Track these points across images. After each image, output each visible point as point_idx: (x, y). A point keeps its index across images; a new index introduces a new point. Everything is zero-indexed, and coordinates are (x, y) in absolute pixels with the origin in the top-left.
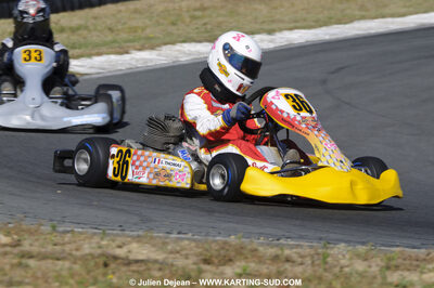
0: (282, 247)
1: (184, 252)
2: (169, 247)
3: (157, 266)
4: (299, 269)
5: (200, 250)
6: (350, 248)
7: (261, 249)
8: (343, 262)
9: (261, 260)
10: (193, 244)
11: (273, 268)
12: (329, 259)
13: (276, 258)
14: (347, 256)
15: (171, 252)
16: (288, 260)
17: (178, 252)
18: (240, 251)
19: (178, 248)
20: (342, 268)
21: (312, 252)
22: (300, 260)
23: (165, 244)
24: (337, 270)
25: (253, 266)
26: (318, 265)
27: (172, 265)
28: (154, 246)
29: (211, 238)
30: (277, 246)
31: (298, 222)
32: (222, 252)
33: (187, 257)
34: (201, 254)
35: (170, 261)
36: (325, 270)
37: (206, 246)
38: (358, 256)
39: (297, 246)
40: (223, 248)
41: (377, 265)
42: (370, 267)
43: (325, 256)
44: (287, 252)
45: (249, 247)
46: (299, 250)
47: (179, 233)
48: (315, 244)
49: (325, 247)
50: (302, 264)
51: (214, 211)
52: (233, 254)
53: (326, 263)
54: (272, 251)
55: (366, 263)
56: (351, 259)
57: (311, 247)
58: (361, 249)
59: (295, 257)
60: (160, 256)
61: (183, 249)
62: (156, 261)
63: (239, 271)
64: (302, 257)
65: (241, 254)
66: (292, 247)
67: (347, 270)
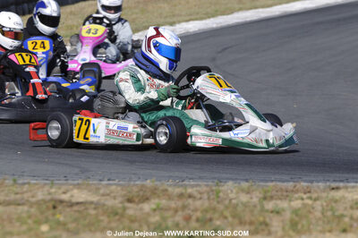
0: (185, 187)
1: (112, 195)
2: (102, 191)
3: (93, 206)
4: (198, 203)
5: (124, 192)
6: (236, 185)
7: (170, 189)
8: (232, 196)
9: (170, 198)
10: (119, 188)
11: (180, 203)
12: (221, 194)
13: (181, 196)
14: (234, 191)
15: (103, 195)
16: (190, 196)
17: (108, 195)
18: (154, 192)
19: (108, 192)
20: (231, 200)
21: (208, 189)
22: (199, 196)
23: (98, 189)
24: (227, 202)
25: (164, 202)
26: (213, 199)
27: (104, 205)
28: (90, 191)
29: (132, 183)
30: (182, 186)
31: (198, 166)
32: (141, 193)
33: (115, 198)
34: (125, 196)
35: (102, 201)
36: (218, 202)
37: (129, 189)
38: (243, 190)
39: (197, 186)
40: (141, 190)
41: (257, 197)
42: (251, 198)
43: (218, 192)
44: (189, 190)
45: (161, 188)
46: (198, 188)
47: (109, 180)
48: (210, 183)
49: (217, 185)
50: (201, 198)
51: (135, 162)
52: (148, 194)
53: (218, 197)
54: (178, 190)
55: (249, 196)
56: (237, 193)
57: (207, 186)
58: (245, 185)
59: (196, 194)
60: (95, 199)
61: (112, 192)
62: (92, 203)
63: (154, 206)
64: (201, 193)
65: (155, 194)
66: (192, 186)
67: (234, 201)
